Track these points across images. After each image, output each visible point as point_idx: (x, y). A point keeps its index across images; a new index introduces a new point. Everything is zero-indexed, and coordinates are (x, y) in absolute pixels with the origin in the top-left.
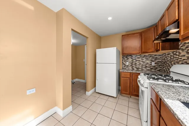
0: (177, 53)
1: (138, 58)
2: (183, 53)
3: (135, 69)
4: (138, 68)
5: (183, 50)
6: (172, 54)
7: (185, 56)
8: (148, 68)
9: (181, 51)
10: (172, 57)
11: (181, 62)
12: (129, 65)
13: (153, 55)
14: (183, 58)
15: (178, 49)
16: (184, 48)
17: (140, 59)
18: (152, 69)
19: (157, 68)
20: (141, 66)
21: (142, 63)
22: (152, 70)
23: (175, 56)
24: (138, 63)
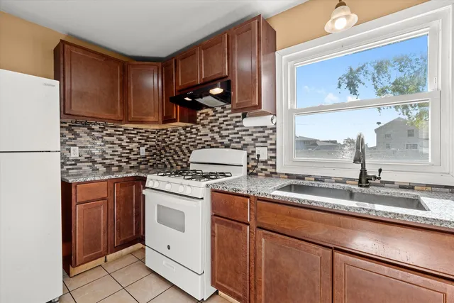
0: (194, 131)
1: (110, 135)
2: (203, 131)
3: (102, 169)
4: (109, 167)
5: (203, 125)
6: (182, 131)
7: (207, 135)
8: (134, 163)
9: (200, 127)
10: (183, 137)
11: (200, 146)
12: (82, 159)
13: (142, 129)
14: (204, 138)
15: (196, 123)
16: (205, 122)
17: (114, 139)
18: (140, 163)
19: (148, 161)
20: (117, 158)
21: (120, 149)
22: (142, 167)
23: (188, 135)
24: (110, 151)
